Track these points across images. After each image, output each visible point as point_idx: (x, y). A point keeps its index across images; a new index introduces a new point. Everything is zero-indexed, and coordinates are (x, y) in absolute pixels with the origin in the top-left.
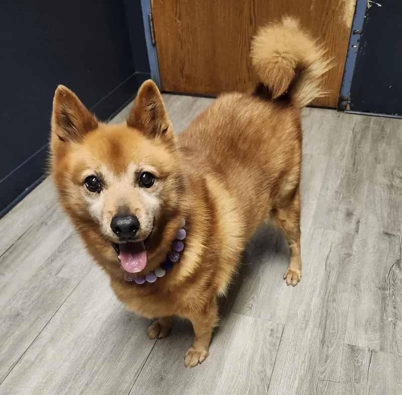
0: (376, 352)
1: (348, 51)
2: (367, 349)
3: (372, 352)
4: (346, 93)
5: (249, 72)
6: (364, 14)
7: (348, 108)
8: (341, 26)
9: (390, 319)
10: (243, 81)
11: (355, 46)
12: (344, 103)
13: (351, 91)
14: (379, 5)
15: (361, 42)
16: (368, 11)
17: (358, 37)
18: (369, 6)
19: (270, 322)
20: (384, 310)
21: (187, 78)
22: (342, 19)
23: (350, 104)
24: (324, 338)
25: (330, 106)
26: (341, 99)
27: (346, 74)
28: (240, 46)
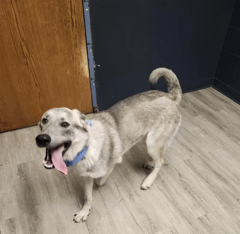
0: (207, 215)
1: (91, 87)
2: (203, 216)
3: (205, 216)
4: (95, 105)
5: (42, 109)
6: (94, 70)
7: (98, 111)
8: (84, 78)
9: (199, 199)
10: (41, 115)
11: (93, 85)
12: (96, 109)
13: (97, 103)
14: (99, 66)
15: (96, 82)
16: (95, 69)
17: (94, 80)
18: (95, 67)
19: (168, 228)
20: (194, 197)
21: (4, 123)
22: (84, 75)
23: (99, 109)
24: (189, 221)
25: (89, 112)
26: (94, 108)
27: (93, 97)
28: (33, 99)
